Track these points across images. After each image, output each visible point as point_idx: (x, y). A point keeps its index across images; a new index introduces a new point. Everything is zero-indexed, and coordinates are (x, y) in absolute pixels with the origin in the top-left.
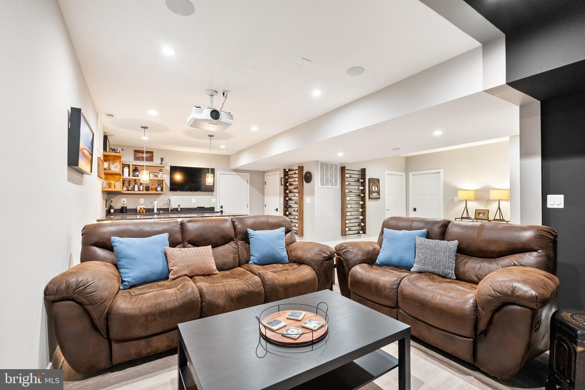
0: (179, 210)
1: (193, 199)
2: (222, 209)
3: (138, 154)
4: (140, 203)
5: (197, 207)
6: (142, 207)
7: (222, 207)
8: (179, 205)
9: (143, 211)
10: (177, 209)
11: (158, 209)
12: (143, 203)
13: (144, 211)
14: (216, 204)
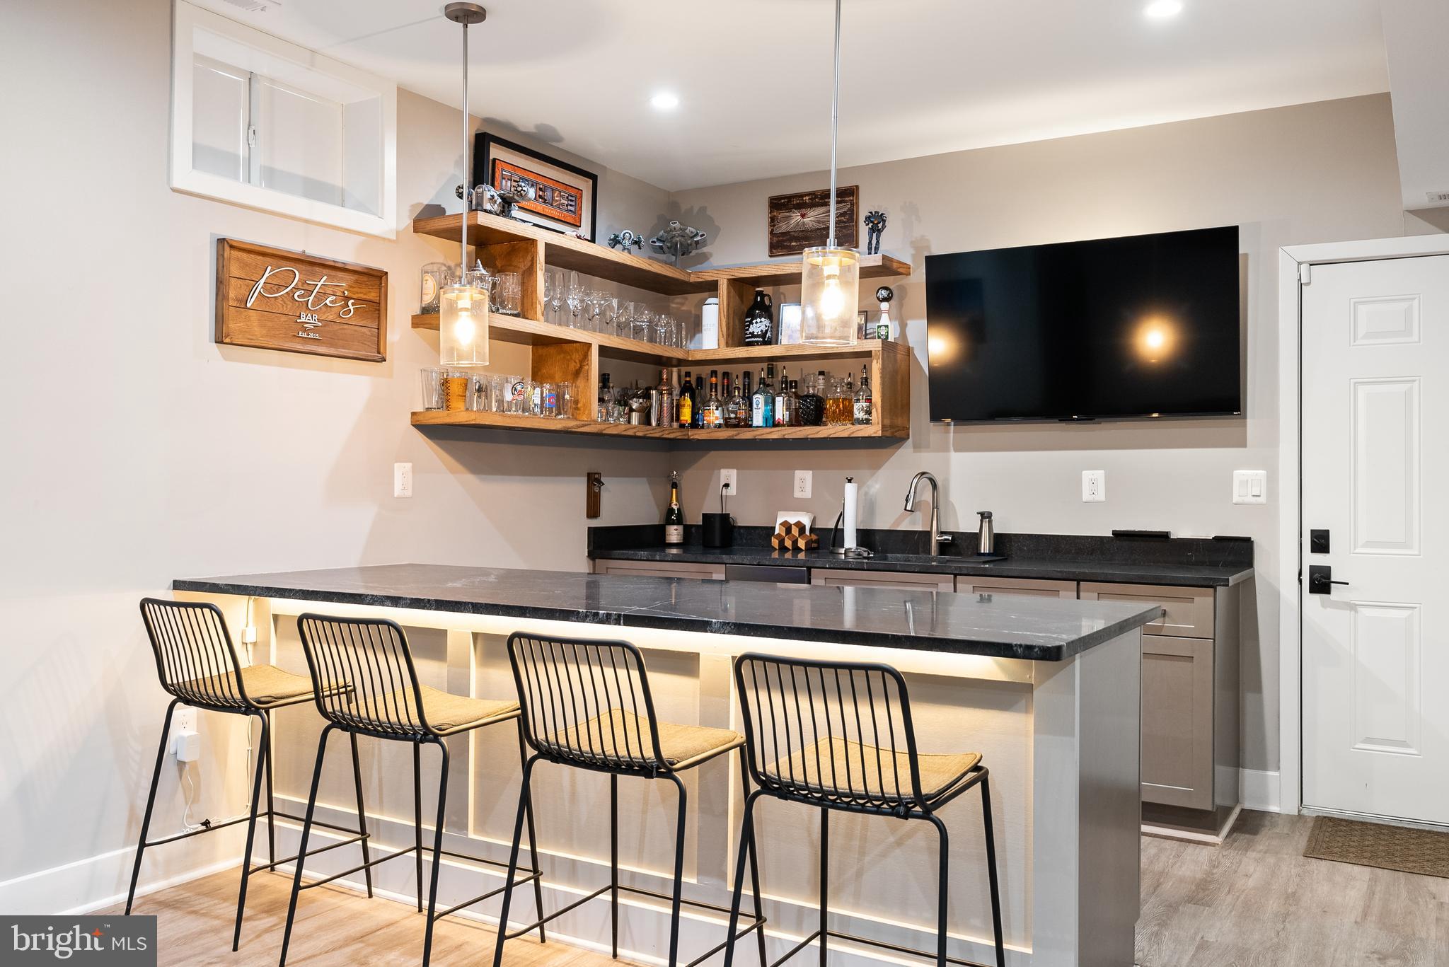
0: (985, 546)
1: (1087, 475)
2: (1320, 560)
3: (785, 214)
4: (797, 494)
5: (1117, 534)
6: (792, 519)
7: (1321, 542)
8: (986, 516)
9: (795, 542)
10: (976, 537)
11: (865, 537)
12: (808, 494)
13: (802, 544)
14: (1269, 510)
